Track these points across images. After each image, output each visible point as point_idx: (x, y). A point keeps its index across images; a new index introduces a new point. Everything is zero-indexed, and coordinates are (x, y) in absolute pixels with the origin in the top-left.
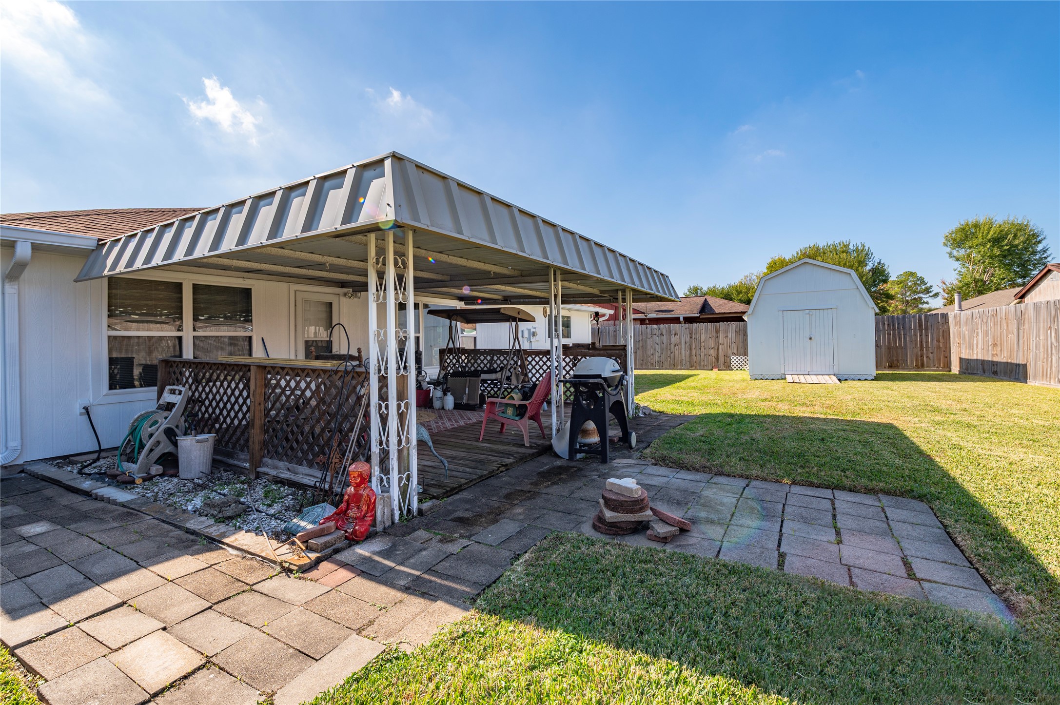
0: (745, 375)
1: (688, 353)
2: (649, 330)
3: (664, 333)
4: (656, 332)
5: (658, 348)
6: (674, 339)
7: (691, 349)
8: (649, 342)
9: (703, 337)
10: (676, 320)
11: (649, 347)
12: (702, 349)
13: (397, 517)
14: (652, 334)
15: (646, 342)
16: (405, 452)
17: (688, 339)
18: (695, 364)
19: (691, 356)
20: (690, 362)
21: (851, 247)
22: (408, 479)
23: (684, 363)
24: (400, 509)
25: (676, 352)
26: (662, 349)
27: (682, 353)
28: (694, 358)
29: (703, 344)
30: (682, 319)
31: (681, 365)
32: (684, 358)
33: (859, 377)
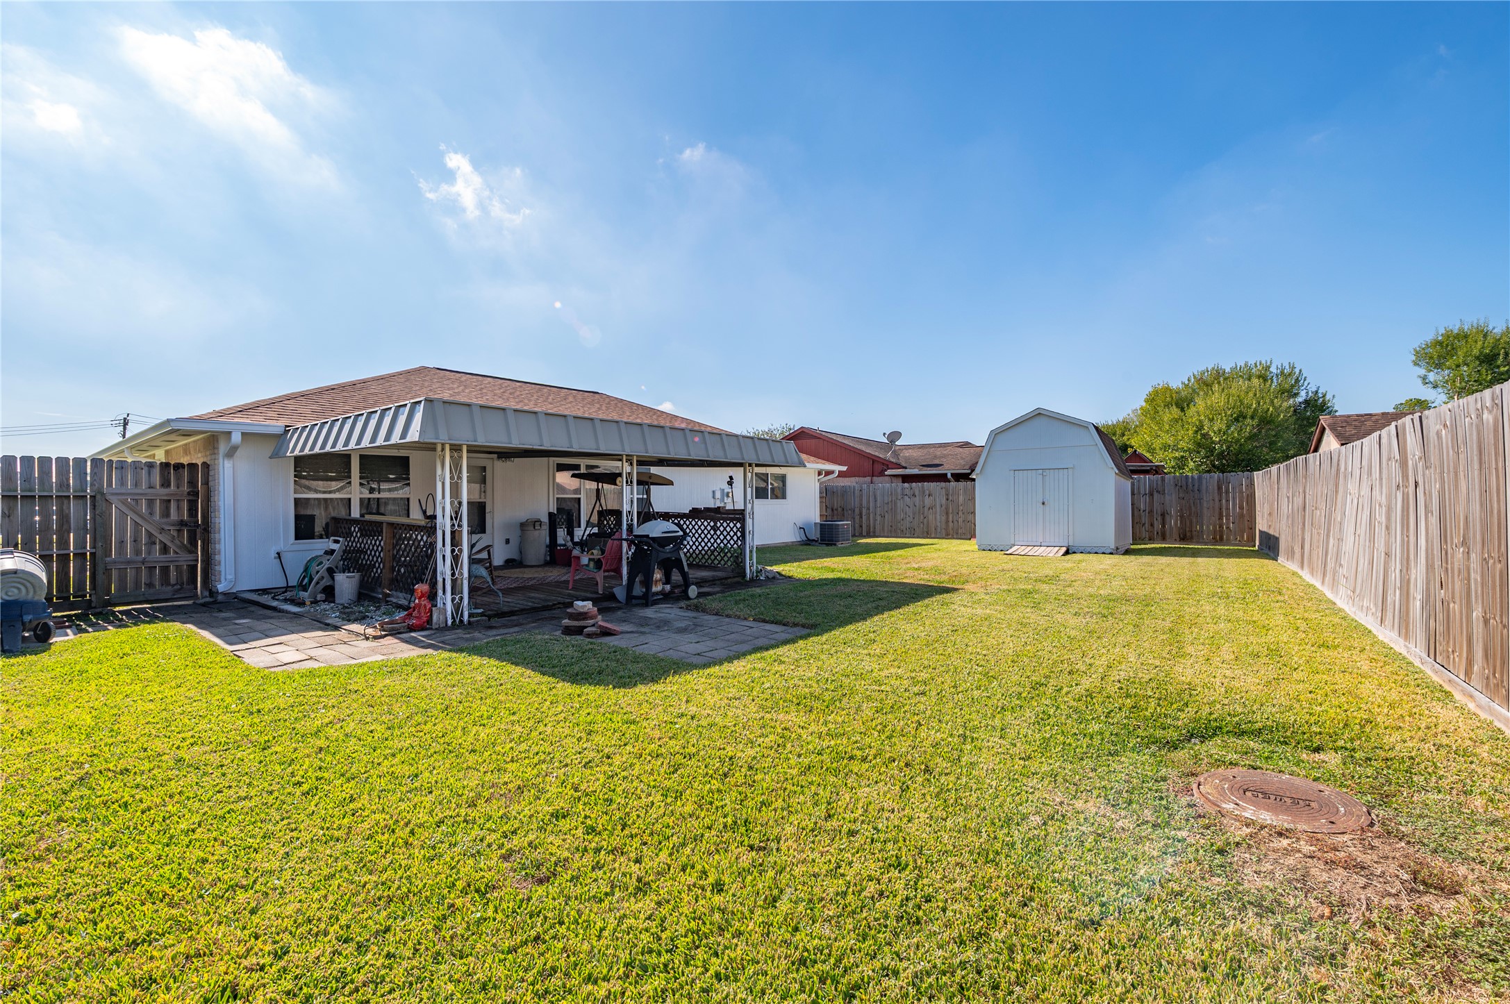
0: (972, 545)
1: (944, 518)
2: (899, 490)
3: (917, 494)
4: (907, 492)
5: (909, 511)
6: (928, 501)
7: (947, 513)
8: (900, 504)
9: (961, 498)
10: (942, 478)
11: (899, 510)
12: (960, 513)
13: (450, 622)
14: (904, 495)
15: (895, 504)
16: (459, 581)
17: (944, 501)
18: (951, 532)
19: (947, 522)
20: (946, 529)
21: (1273, 369)
22: (461, 598)
23: (939, 530)
24: (453, 617)
25: (930, 517)
26: (914, 514)
27: (936, 518)
28: (951, 524)
29: (961, 508)
30: (949, 476)
31: (936, 533)
32: (939, 524)
33: (1096, 550)
